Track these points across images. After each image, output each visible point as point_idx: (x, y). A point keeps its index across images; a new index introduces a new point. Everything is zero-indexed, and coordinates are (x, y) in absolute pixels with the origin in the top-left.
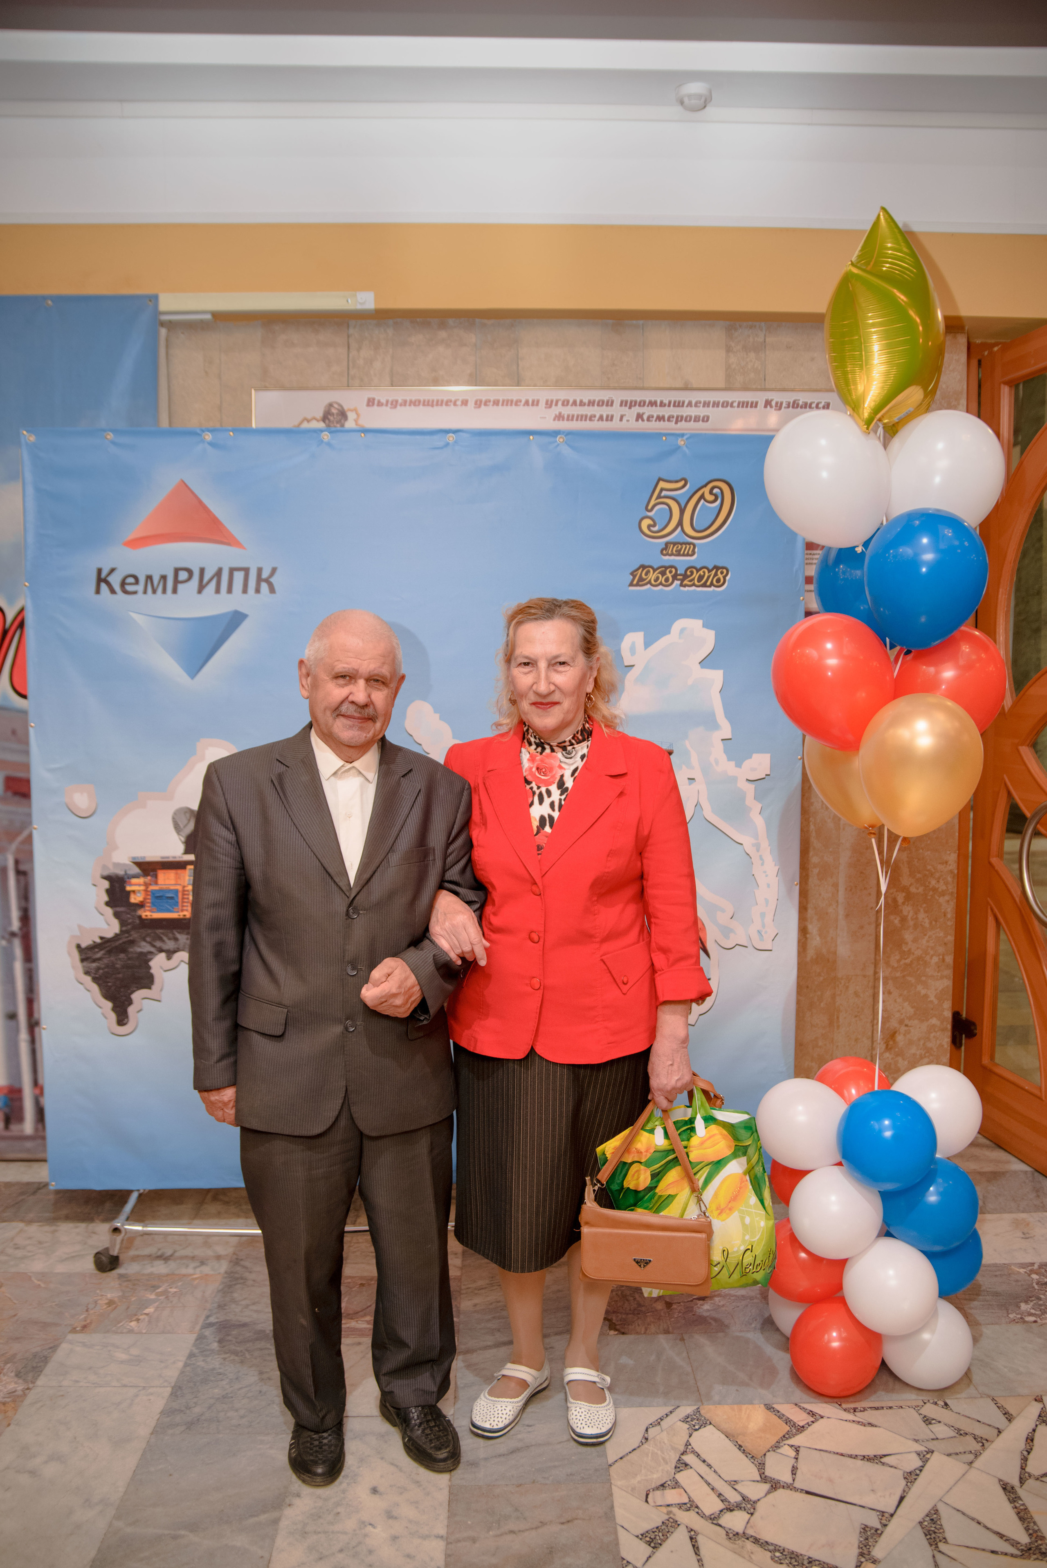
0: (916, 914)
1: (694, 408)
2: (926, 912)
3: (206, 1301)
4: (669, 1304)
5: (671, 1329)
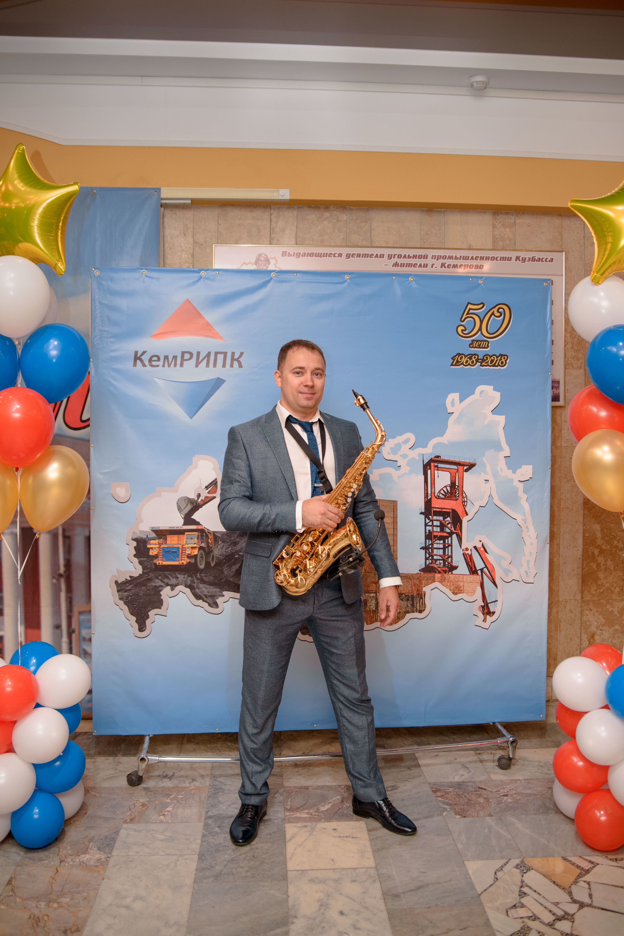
0: (606, 562)
2: (611, 561)
3: (203, 803)
4: (487, 799)
5: (492, 813)
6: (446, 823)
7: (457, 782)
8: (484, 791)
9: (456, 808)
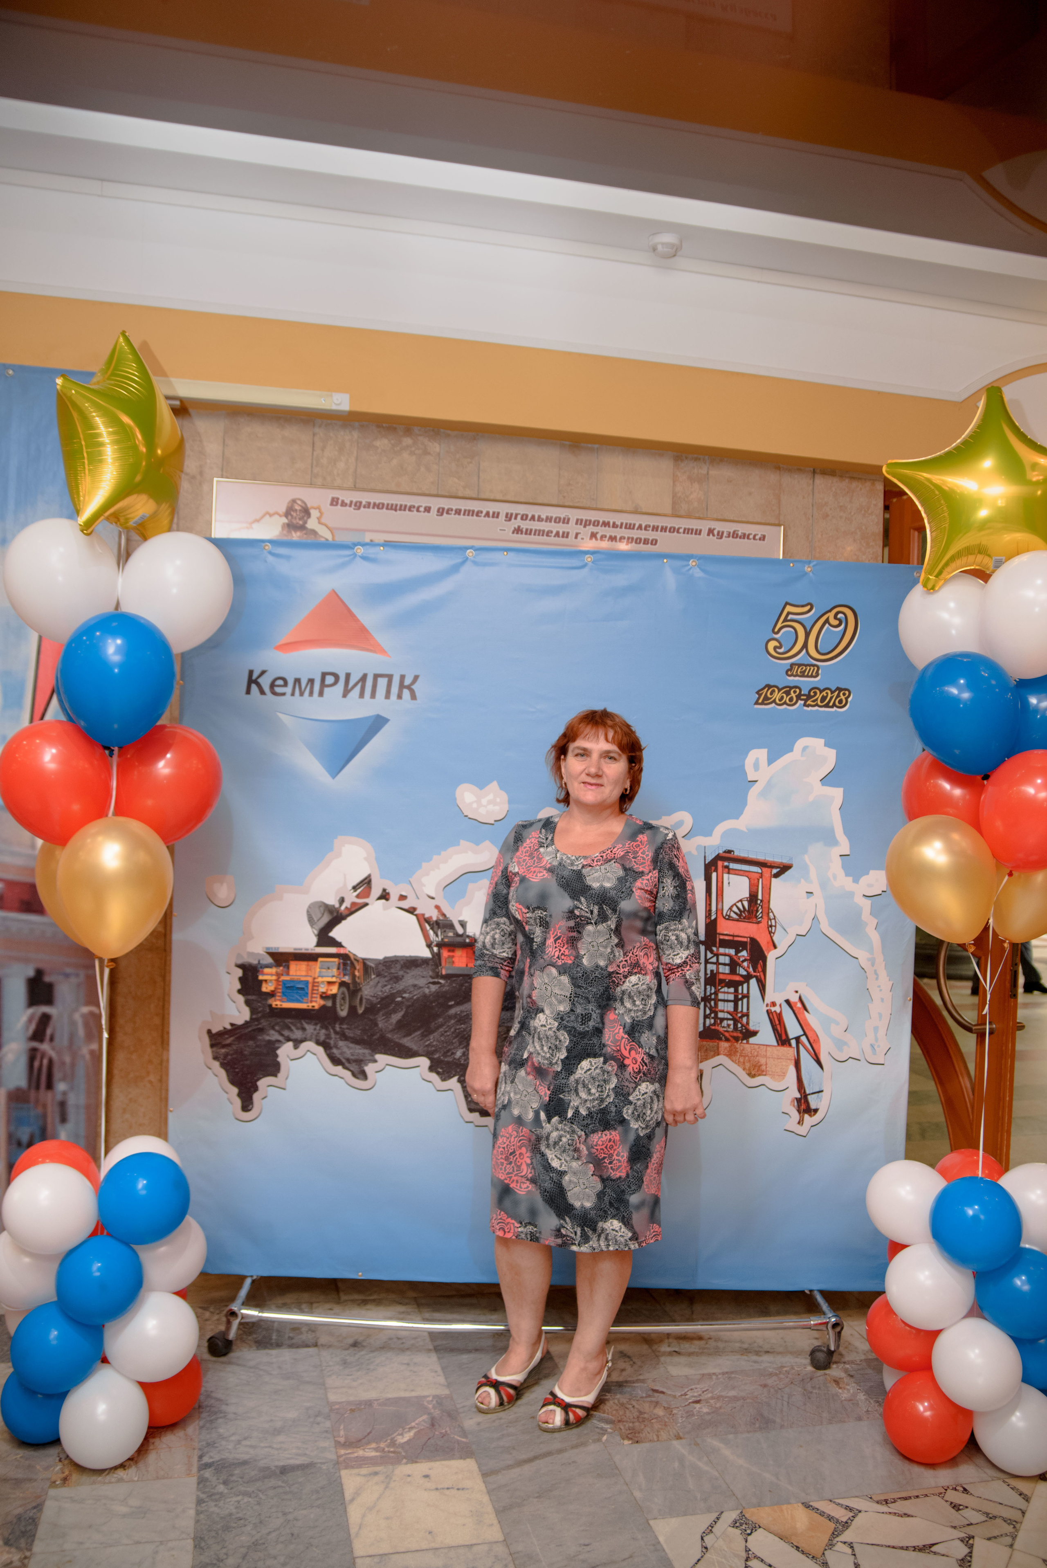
1: (643, 531)
3: (191, 1439)
4: (668, 1409)
5: (681, 1434)
6: (610, 1454)
7: (617, 1382)
8: (662, 1395)
9: (622, 1427)
